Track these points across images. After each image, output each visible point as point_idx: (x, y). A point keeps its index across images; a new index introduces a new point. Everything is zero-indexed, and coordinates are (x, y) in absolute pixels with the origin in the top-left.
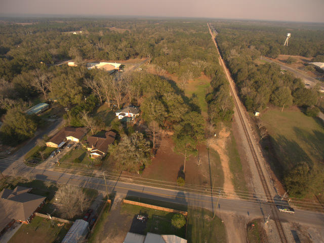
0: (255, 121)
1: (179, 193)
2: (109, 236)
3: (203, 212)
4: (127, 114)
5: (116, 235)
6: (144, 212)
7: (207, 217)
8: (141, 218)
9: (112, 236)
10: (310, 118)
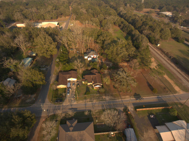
0: (160, 49)
1: (158, 97)
2: (145, 132)
3: (176, 104)
4: (92, 56)
5: (147, 130)
6: (151, 113)
7: (179, 106)
8: (152, 117)
9: (146, 131)
10: (181, 43)
